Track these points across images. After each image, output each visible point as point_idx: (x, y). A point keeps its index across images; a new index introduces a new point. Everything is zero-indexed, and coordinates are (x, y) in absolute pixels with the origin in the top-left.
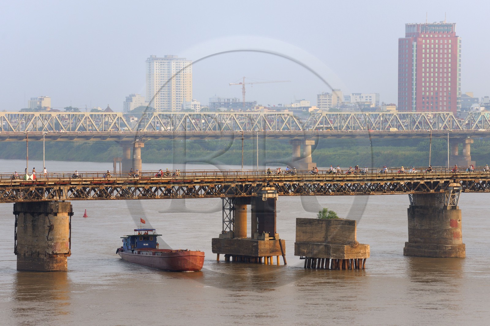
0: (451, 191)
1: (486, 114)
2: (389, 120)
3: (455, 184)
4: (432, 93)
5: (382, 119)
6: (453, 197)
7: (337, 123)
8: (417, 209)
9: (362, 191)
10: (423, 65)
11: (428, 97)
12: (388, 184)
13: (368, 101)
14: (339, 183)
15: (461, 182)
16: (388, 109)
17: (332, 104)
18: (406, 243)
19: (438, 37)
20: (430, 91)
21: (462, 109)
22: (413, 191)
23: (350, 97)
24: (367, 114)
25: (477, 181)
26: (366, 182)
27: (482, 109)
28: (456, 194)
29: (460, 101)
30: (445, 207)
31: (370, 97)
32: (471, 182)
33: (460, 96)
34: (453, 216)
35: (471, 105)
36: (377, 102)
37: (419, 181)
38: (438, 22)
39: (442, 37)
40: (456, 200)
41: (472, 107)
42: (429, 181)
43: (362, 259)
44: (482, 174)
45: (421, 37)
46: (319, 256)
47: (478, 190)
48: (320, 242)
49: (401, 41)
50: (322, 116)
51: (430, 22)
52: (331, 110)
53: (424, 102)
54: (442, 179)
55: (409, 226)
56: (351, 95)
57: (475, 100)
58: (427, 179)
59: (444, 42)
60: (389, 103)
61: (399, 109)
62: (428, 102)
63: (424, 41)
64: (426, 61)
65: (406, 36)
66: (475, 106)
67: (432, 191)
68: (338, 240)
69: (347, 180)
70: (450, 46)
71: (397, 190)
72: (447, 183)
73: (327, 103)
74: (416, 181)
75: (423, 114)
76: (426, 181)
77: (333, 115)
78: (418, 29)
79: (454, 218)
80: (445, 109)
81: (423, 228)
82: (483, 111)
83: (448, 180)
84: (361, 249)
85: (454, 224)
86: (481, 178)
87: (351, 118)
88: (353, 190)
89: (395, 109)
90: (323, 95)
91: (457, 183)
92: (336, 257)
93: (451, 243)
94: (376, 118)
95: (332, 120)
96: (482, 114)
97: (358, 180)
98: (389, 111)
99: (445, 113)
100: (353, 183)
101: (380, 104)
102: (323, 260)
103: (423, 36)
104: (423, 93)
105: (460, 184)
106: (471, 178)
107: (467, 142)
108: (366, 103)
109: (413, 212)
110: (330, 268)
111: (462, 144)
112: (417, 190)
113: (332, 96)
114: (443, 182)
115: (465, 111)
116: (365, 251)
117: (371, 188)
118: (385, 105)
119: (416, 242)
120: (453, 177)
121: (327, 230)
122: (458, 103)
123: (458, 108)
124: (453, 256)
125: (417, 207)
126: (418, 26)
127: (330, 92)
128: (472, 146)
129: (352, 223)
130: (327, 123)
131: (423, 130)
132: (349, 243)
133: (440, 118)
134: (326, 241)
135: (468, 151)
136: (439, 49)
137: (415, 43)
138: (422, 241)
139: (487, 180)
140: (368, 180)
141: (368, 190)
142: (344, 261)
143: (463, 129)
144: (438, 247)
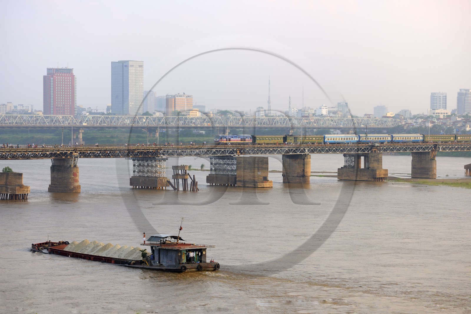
0: (74, 157)
1: (90, 117)
2: (39, 119)
3: (76, 154)
4: (61, 105)
5: (35, 119)
6: (75, 160)
7: (11, 120)
8: (55, 167)
9: (26, 157)
10: (57, 90)
11: (59, 108)
12: (40, 154)
13: (27, 109)
14: (13, 153)
15: (79, 152)
16: (38, 113)
17: (7, 110)
18: (49, 185)
19: (64, 75)
20: (60, 104)
21: (77, 114)
22: (53, 157)
23: (17, 106)
24: (27, 116)
25: (87, 152)
26: (28, 153)
27: (88, 114)
28: (76, 159)
29: (76, 110)
30: (71, 166)
31: (28, 107)
32: (84, 153)
33: (76, 107)
34: (75, 171)
35: (82, 112)
36: (32, 109)
37: (56, 152)
38: (64, 68)
39: (67, 75)
40: (76, 162)
41: (82, 113)
42: (62, 152)
43: (26, 194)
44: (90, 149)
45: (55, 75)
46: (2, 193)
47: (88, 157)
48: (3, 185)
49: (44, 77)
50: (2, 117)
51: (60, 67)
52: (7, 113)
53: (57, 110)
54: (69, 151)
55: (51, 176)
56: (17, 105)
57: (84, 109)
58: (61, 151)
59: (67, 78)
60: (38, 110)
61: (44, 113)
62: (59, 110)
63: (57, 77)
64: (58, 88)
65: (47, 75)
66: (84, 112)
67: (63, 157)
68: (13, 184)
69: (18, 152)
70: (71, 80)
71: (45, 157)
72: (71, 153)
73: (5, 110)
74: (55, 152)
75: (57, 116)
76: (60, 152)
77: (8, 116)
78: (53, 71)
79: (75, 172)
80: (68, 114)
81: (59, 177)
82: (88, 115)
83: (72, 151)
84: (25, 188)
85: (75, 175)
86: (89, 150)
87: (18, 118)
88: (21, 157)
89: (42, 113)
90: (2, 105)
91: (77, 153)
92: (12, 193)
93: (73, 185)
94: (32, 118)
95: (8, 119)
96: (88, 116)
97: (24, 152)
98: (38, 114)
99: (69, 116)
100: (21, 153)
101: (34, 111)
102: (4, 194)
103: (56, 75)
104: (57, 105)
105: (78, 153)
106: (84, 150)
107: (80, 131)
108: (26, 110)
109: (53, 168)
110: (8, 199)
111: (77, 132)
112: (55, 157)
113: (7, 106)
114: (69, 152)
115: (79, 115)
116: (28, 189)
117: (31, 155)
118: (36, 111)
119: (55, 185)
120: (74, 150)
121: (7, 179)
122: (75, 111)
123: (75, 113)
124: (74, 191)
125: (56, 166)
126: (54, 69)
127: (6, 104)
128: (83, 133)
129: (21, 175)
130: (5, 120)
131: (57, 124)
132: (19, 185)
133: (66, 119)
134: (6, 184)
135: (81, 136)
136: (65, 82)
137: (52, 79)
138: (58, 184)
139: (92, 152)
140: (29, 151)
141: (29, 157)
142: (16, 195)
143: (78, 124)
144: (66, 187)
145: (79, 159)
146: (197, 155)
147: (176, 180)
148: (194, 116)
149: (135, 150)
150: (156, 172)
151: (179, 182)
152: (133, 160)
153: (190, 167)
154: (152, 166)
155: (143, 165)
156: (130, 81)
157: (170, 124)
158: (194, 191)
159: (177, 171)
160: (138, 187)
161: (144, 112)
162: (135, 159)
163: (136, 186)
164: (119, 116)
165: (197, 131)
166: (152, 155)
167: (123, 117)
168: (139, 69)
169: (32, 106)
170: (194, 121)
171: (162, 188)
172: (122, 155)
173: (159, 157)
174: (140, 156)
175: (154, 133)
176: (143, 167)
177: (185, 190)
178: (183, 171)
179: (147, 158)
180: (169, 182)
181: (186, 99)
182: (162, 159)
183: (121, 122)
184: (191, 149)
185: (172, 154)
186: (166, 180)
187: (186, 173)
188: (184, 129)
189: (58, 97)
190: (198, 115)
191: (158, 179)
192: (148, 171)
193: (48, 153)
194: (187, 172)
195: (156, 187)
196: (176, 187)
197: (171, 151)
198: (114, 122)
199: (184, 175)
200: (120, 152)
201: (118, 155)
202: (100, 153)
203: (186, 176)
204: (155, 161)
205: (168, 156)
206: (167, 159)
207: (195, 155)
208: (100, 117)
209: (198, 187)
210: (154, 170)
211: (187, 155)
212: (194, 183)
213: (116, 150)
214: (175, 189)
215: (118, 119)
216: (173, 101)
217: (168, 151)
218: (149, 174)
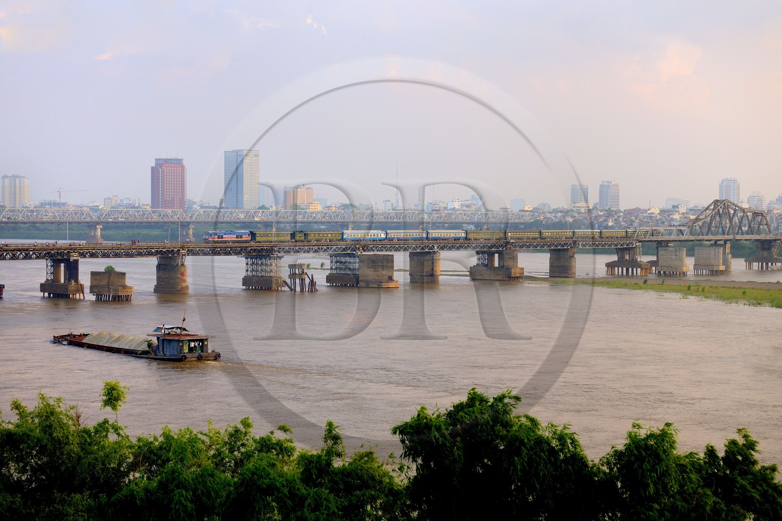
0: (181, 255)
1: (201, 211)
2: (146, 214)
3: (183, 251)
4: (171, 199)
5: (142, 213)
6: (182, 258)
7: (115, 215)
8: (161, 266)
9: (130, 255)
10: (165, 182)
11: (168, 201)
12: (145, 251)
13: (134, 202)
14: (116, 250)
17: (113, 204)
18: (155, 285)
19: (174, 166)
20: (169, 197)
21: (188, 208)
22: (159, 255)
24: (133, 210)
25: (195, 249)
27: (199, 208)
28: (184, 257)
30: (178, 264)
31: (135, 200)
32: (192, 250)
33: (186, 200)
34: (182, 269)
35: (193, 206)
36: (139, 203)
38: (173, 158)
39: (176, 166)
40: (184, 260)
42: (168, 249)
43: (129, 295)
46: (104, 294)
47: (196, 255)
48: (105, 285)
49: (152, 168)
50: (107, 211)
51: (169, 158)
52: (112, 208)
53: (166, 204)
54: (176, 248)
55: (157, 275)
56: (124, 199)
57: (194, 203)
59: (177, 169)
60: (146, 204)
61: (152, 207)
62: (168, 204)
63: (165, 168)
64: (167, 180)
65: (155, 165)
66: (195, 206)
67: (170, 255)
68: (115, 284)
69: (121, 249)
70: (180, 171)
71: (150, 255)
72: (179, 250)
73: (110, 204)
74: (161, 249)
75: (165, 210)
77: (113, 211)
78: (162, 162)
79: (182, 271)
80: (178, 207)
81: (165, 276)
84: (129, 289)
85: (183, 274)
86: (198, 247)
87: (124, 212)
88: (125, 255)
89: (149, 207)
90: (107, 199)
92: (114, 294)
93: (181, 285)
94: (138, 213)
95: (113, 213)
96: (199, 211)
97: (127, 249)
98: (146, 208)
99: (178, 210)
100: (124, 251)
101: (141, 204)
102: (107, 295)
103: (165, 165)
104: (165, 198)
105: (186, 251)
106: (192, 248)
107: (190, 227)
108: (132, 204)
109: (159, 267)
110: (111, 300)
111: (187, 228)
112: (161, 255)
113: (113, 200)
114: (176, 250)
116: (132, 290)
117: (135, 253)
118: (144, 205)
119: (161, 285)
120: (182, 247)
121: (109, 278)
122: (185, 204)
123: (185, 207)
124: (182, 292)
125: (162, 264)
126: (162, 159)
127: (111, 197)
128: (193, 229)
129: (124, 274)
130: (109, 215)
131: (165, 220)
132: (122, 286)
133: (175, 213)
134: (108, 285)
135: (191, 232)
136: (174, 173)
137: (160, 170)
138: (164, 284)
139: (201, 249)
140: (133, 249)
141: (133, 255)
142: (119, 296)
143: (188, 220)
144: (173, 288)
145: (187, 257)
146: (316, 251)
147: (292, 280)
148: (314, 210)
149: (248, 247)
150: (271, 271)
151: (295, 282)
152: (246, 258)
153: (308, 265)
154: (266, 265)
155: (257, 264)
156: (244, 172)
157: (287, 218)
158: (312, 292)
159: (294, 269)
160: (251, 288)
161: (260, 206)
162: (248, 257)
163: (249, 286)
164: (233, 210)
165: (317, 225)
166: (267, 252)
167: (237, 211)
168: (254, 158)
169: (139, 199)
170: (314, 215)
171: (278, 288)
172: (233, 253)
173: (273, 255)
174: (253, 254)
175: (270, 228)
176: (257, 266)
177: (302, 290)
178: (300, 270)
179: (261, 255)
180: (285, 282)
181: (306, 192)
182: (278, 257)
183: (235, 216)
184: (309, 246)
185: (288, 252)
186: (282, 280)
187: (303, 272)
188: (303, 225)
189: (167, 189)
190: (318, 209)
191: (273, 278)
192: (262, 270)
193: (153, 250)
194: (305, 271)
195: (271, 288)
196: (293, 288)
197: (287, 248)
198: (227, 217)
199: (301, 274)
200: (231, 250)
201: (230, 253)
202: (209, 251)
203: (303, 276)
204: (270, 259)
205: (284, 254)
206: (283, 257)
207: (314, 252)
208: (211, 211)
209: (317, 287)
210: (268, 269)
211: (304, 252)
212: (312, 283)
213: (228, 247)
214: (291, 290)
215: (231, 214)
216: (292, 194)
217: (284, 248)
218: (263, 274)
